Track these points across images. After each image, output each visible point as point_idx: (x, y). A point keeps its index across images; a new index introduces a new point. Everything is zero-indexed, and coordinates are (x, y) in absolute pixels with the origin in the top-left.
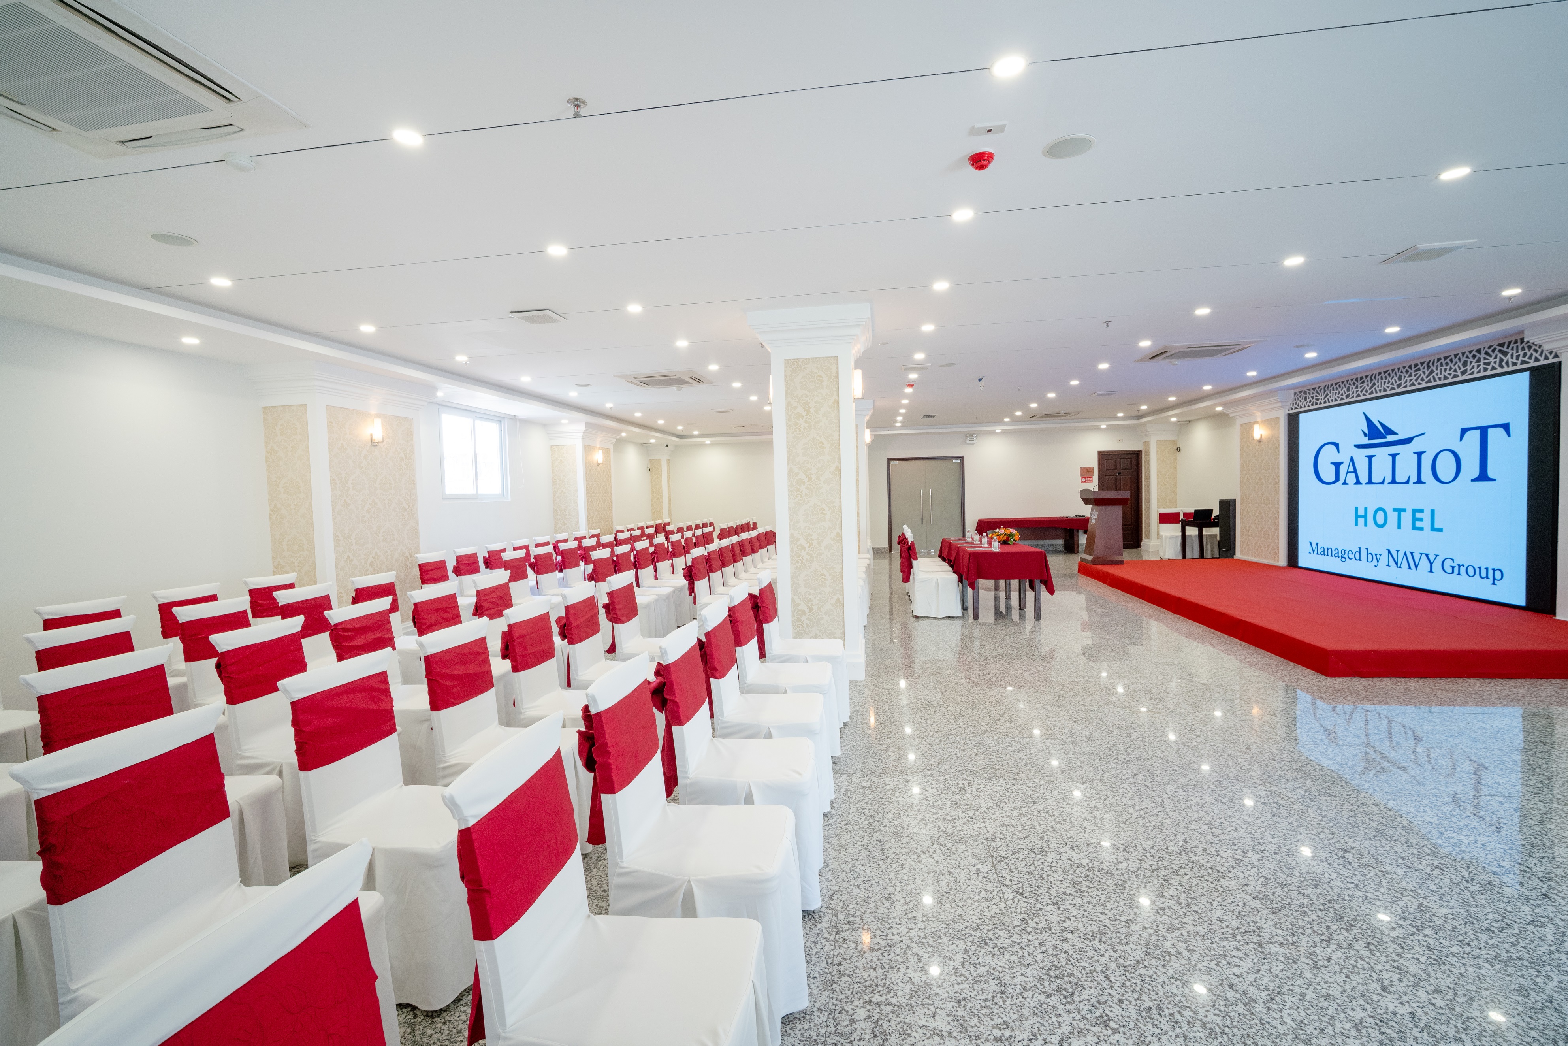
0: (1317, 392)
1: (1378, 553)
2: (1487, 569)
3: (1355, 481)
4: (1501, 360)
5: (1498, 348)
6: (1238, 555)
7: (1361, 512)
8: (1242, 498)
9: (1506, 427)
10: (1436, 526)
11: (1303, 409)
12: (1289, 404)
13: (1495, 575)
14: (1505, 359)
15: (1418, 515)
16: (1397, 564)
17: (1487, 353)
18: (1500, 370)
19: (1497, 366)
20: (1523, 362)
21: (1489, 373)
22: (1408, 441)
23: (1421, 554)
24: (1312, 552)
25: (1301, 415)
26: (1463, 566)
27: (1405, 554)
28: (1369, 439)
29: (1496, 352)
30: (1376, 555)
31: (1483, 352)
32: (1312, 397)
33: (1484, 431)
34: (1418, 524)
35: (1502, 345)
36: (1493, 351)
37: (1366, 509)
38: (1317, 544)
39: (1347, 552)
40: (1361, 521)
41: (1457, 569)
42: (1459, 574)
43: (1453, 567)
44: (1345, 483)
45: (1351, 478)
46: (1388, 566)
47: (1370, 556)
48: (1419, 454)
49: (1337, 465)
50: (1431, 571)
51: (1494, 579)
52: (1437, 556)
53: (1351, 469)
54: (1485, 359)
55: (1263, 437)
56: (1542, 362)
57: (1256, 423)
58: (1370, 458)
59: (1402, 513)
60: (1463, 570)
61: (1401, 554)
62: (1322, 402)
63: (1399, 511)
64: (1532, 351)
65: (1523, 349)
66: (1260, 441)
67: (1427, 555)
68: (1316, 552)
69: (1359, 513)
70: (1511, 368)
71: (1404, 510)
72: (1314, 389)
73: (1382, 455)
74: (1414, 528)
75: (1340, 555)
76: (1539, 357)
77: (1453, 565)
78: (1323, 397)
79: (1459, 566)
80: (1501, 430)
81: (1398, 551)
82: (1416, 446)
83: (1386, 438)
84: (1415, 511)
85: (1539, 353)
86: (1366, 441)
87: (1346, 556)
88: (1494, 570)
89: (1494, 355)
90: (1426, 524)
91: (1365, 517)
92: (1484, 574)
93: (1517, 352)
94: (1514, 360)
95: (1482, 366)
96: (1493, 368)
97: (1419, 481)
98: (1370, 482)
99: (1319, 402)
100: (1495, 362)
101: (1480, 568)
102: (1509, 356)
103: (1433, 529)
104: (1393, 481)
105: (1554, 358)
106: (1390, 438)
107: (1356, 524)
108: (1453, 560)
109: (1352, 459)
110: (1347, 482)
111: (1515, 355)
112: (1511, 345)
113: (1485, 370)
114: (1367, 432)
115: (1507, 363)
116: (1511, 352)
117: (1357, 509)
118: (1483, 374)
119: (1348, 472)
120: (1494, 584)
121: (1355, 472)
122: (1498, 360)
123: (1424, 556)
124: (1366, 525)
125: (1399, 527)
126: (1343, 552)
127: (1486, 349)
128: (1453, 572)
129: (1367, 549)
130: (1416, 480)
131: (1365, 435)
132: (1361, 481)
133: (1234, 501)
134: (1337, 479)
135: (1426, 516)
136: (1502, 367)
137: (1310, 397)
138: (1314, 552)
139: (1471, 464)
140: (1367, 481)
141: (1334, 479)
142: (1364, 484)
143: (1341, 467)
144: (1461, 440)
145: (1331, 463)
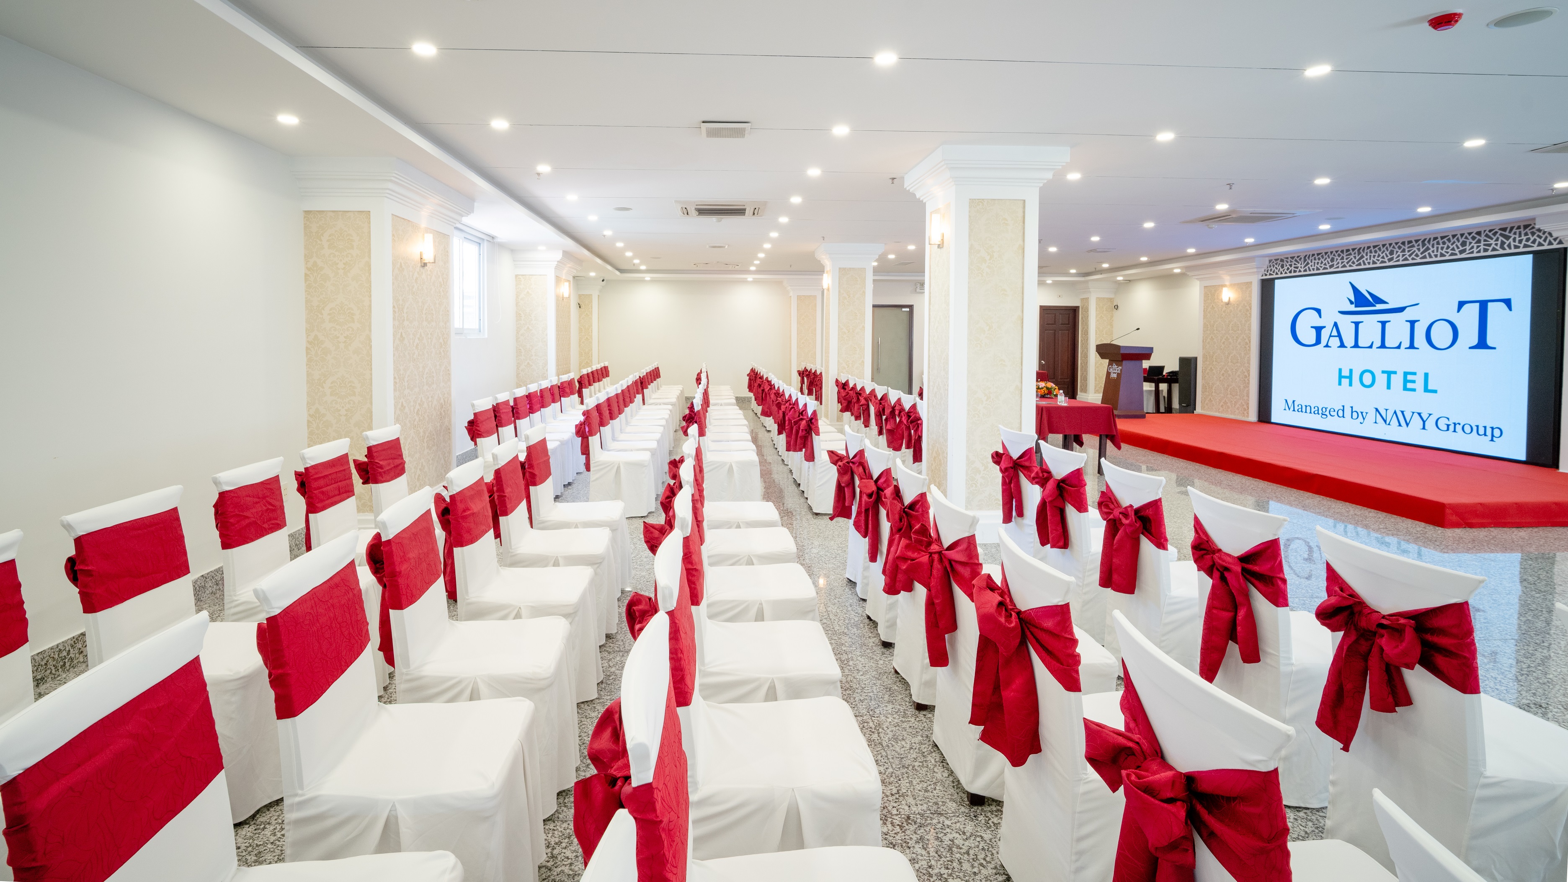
0: (1296, 261)
1: (1364, 411)
2: (1485, 427)
3: (1339, 344)
4: (1503, 243)
5: (1500, 232)
6: (1199, 410)
7: (1345, 373)
8: (1205, 357)
9: (1508, 302)
10: (1430, 388)
11: (1279, 276)
12: (1263, 270)
13: (1494, 433)
14: (1507, 242)
15: (1410, 377)
16: (1385, 421)
17: (1487, 236)
18: (1501, 252)
19: (1498, 248)
20: (1525, 246)
21: (1489, 253)
22: (1401, 310)
23: (1413, 413)
24: (1287, 408)
25: (1276, 281)
26: (1459, 424)
27: (1395, 412)
28: (1356, 307)
29: (1498, 235)
30: (1362, 413)
31: (1483, 235)
32: (1291, 266)
33: (1483, 306)
34: (1409, 385)
35: (1504, 229)
36: (1495, 234)
37: (1351, 371)
38: (1294, 401)
39: (1328, 410)
40: (1345, 382)
41: (1452, 427)
42: (1455, 431)
43: (1448, 426)
44: (1327, 346)
45: (1335, 342)
46: (1376, 423)
47: (1355, 415)
48: (1412, 323)
49: (1319, 330)
50: (1424, 428)
51: (1493, 436)
52: (1430, 415)
53: (1335, 333)
54: (1485, 241)
55: (1231, 300)
56: (1546, 247)
57: (1225, 286)
58: (1357, 324)
59: (1392, 375)
60: (1459, 428)
61: (1390, 413)
62: (1302, 270)
63: (1389, 374)
64: (1535, 237)
65: (1526, 234)
66: (1228, 304)
67: (1419, 414)
68: (1292, 409)
69: (1343, 374)
70: (1513, 251)
71: (1395, 373)
72: (1292, 258)
73: (1370, 322)
74: (1405, 388)
75: (1320, 412)
76: (1543, 243)
77: (1448, 423)
78: (1303, 266)
79: (1455, 424)
80: (1503, 305)
81: (1387, 410)
82: (1409, 314)
83: (1375, 306)
84: (1406, 374)
85: (1543, 239)
86: (1352, 308)
87: (1327, 413)
88: (1492, 428)
89: (1495, 238)
90: (1419, 385)
91: (1350, 377)
92: (1481, 431)
93: (1520, 236)
94: (1517, 244)
95: (1482, 247)
96: (1494, 249)
97: (1412, 346)
98: (1356, 345)
99: (1298, 270)
100: (1496, 244)
101: (1477, 426)
102: (1511, 240)
103: (1426, 390)
104: (1383, 346)
105: (1558, 244)
106: (1379, 307)
107: (1340, 384)
108: (1448, 419)
109: (1336, 324)
110: (1329, 345)
111: (1517, 239)
112: (1514, 230)
113: (1486, 250)
114: (1353, 300)
115: (1509, 246)
116: (1513, 236)
117: (1340, 370)
118: (1482, 254)
119: (1331, 336)
120: (1492, 440)
121: (1339, 335)
122: (1499, 242)
123: (1416, 415)
124: (1351, 385)
125: (1389, 387)
126: (1324, 410)
127: (1487, 232)
128: (1448, 429)
129: (1352, 407)
130: (1408, 346)
131: (1351, 303)
132: (1346, 345)
133: (1196, 359)
134: (1318, 341)
135: (1420, 379)
136: (1504, 249)
137: (1287, 264)
138: (1289, 409)
139: (1469, 334)
140: (1353, 344)
141: (1314, 342)
142: (1349, 347)
143: (1323, 331)
144: (1458, 311)
145: (1312, 327)
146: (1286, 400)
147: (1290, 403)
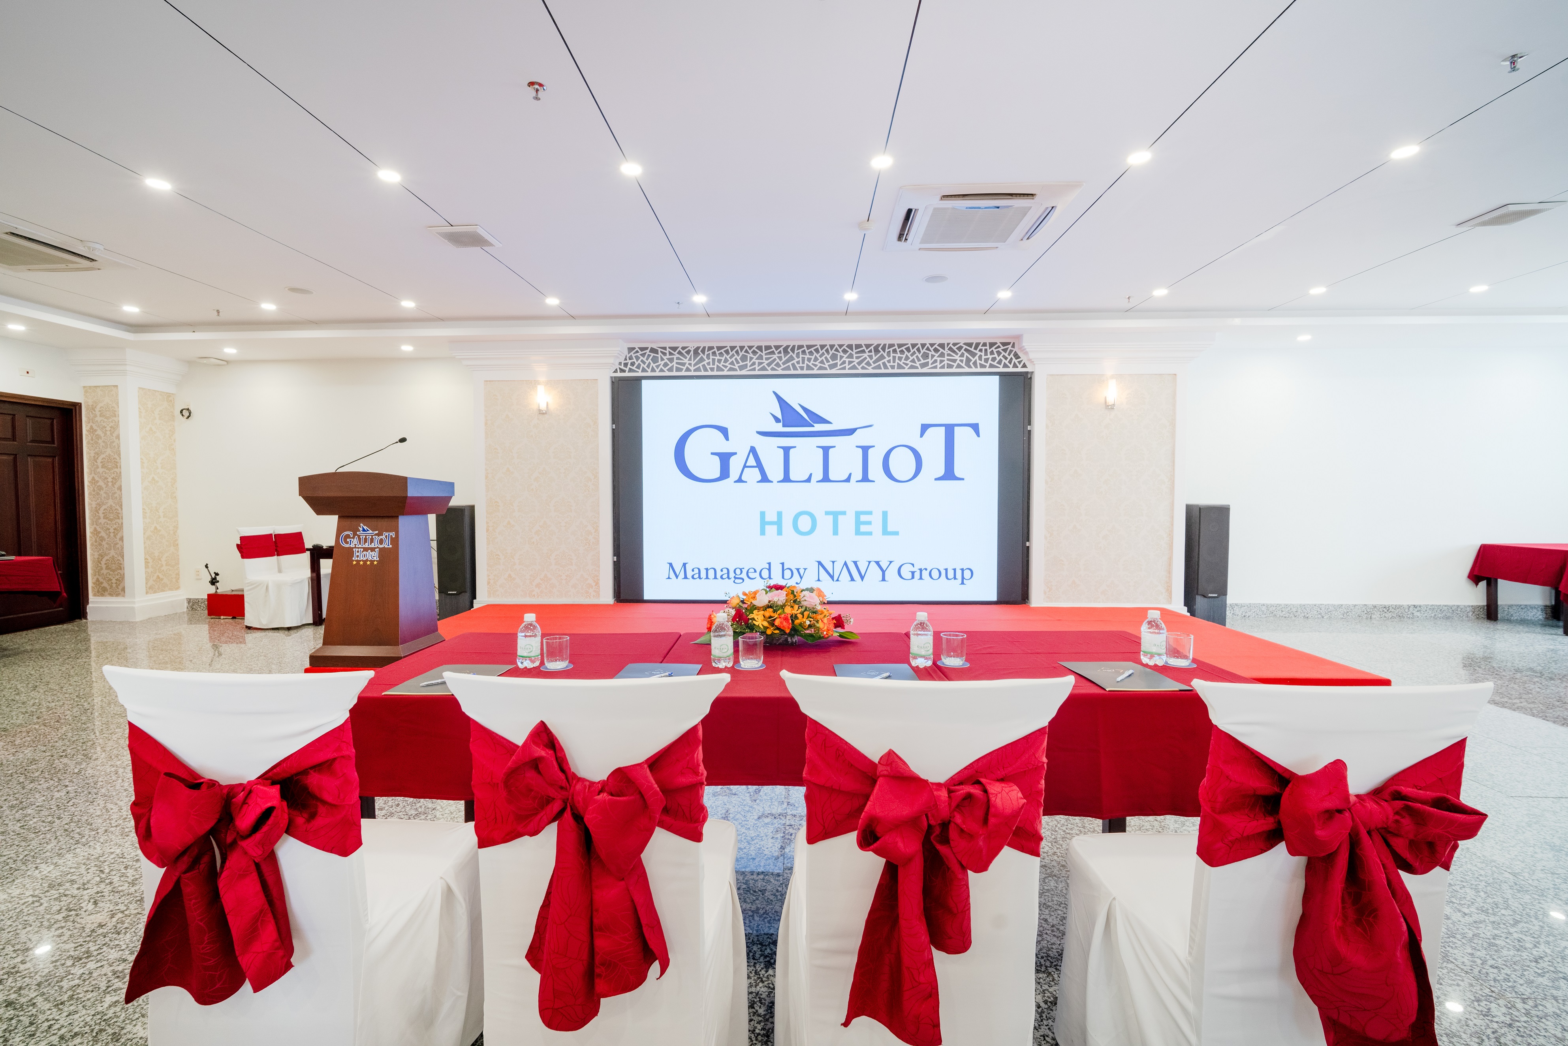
0: (680, 353)
1: (801, 567)
2: (955, 570)
3: (759, 478)
4: (968, 360)
5: (965, 347)
7: (771, 517)
8: (490, 503)
9: (975, 428)
10: (890, 529)
11: (650, 374)
12: (618, 362)
13: (964, 575)
14: (973, 360)
15: (863, 518)
16: (832, 577)
17: (950, 349)
18: (967, 370)
19: (964, 364)
20: (991, 366)
22: (850, 432)
23: (870, 562)
24: (673, 576)
25: (644, 382)
26: (926, 569)
27: (845, 564)
28: (784, 426)
29: (963, 350)
30: (798, 570)
31: (946, 348)
32: (671, 360)
33: (950, 430)
34: (863, 528)
35: (972, 344)
36: (960, 348)
37: (780, 514)
39: (745, 572)
40: (771, 530)
41: (918, 574)
42: (921, 578)
43: (913, 573)
44: (740, 480)
45: (753, 475)
46: (819, 580)
48: (865, 450)
49: (725, 458)
50: (884, 579)
51: (963, 578)
52: (891, 562)
53: (752, 461)
54: (946, 355)
55: (552, 408)
56: (1011, 369)
58: (787, 450)
59: (840, 517)
60: (925, 574)
61: (838, 566)
62: (692, 368)
63: (835, 515)
64: (1003, 357)
65: (992, 353)
66: (544, 412)
67: (877, 563)
69: (768, 520)
70: (979, 370)
71: (844, 513)
72: (674, 349)
73: (807, 445)
74: (858, 532)
75: (732, 575)
76: (1011, 365)
77: (913, 570)
78: (693, 363)
79: (921, 570)
80: (970, 430)
81: (833, 562)
82: (860, 438)
83: (812, 426)
84: (858, 514)
85: (1011, 360)
86: (779, 427)
87: (744, 575)
88: (962, 570)
89: (960, 353)
90: (876, 527)
91: (779, 523)
92: (951, 575)
93: (986, 354)
94: (983, 362)
95: (945, 362)
96: (959, 366)
97: (865, 478)
98: (787, 479)
99: (684, 368)
100: (962, 360)
101: (946, 570)
102: (977, 357)
103: (885, 532)
104: (826, 478)
105: (1025, 367)
106: (820, 428)
107: (763, 532)
108: (913, 565)
109: (753, 450)
110: (744, 479)
111: (984, 357)
112: (980, 347)
113: (950, 366)
114: (780, 416)
115: (975, 363)
116: (979, 353)
117: (763, 514)
118: (946, 370)
119: (745, 466)
120: (963, 583)
121: (759, 465)
122: (964, 359)
123: (873, 564)
124: (780, 532)
125: (836, 532)
126: (738, 571)
127: (951, 345)
128: (913, 577)
129: (783, 564)
130: (860, 478)
131: (777, 420)
132: (770, 478)
133: (472, 507)
134: (725, 475)
135: (876, 520)
136: (972, 367)
137: (665, 358)
138: (677, 577)
139: (934, 464)
140: (782, 478)
141: (718, 475)
142: (775, 481)
143: (733, 460)
144: (922, 436)
145: (712, 454)
146: (671, 565)
147: (678, 568)
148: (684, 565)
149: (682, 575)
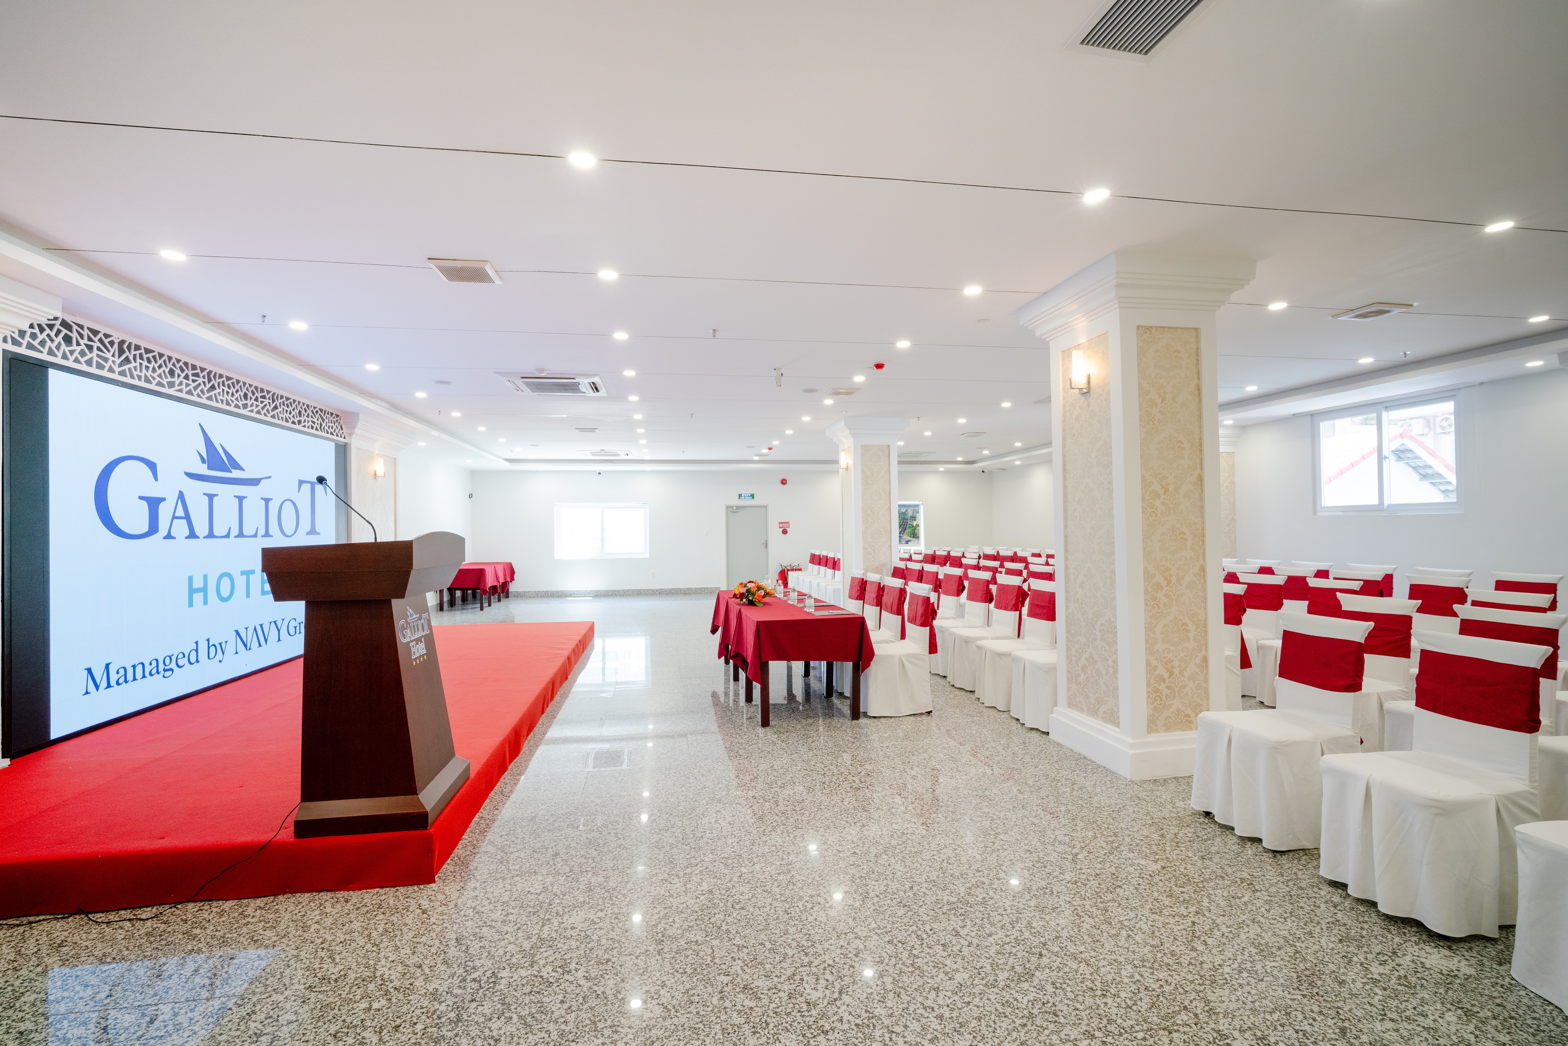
0: (101, 341)
1: (223, 641)
3: (187, 533)
4: (321, 425)
5: (319, 412)
7: (198, 583)
11: (60, 361)
16: (246, 646)
17: (312, 411)
18: (320, 433)
20: (331, 433)
21: (316, 432)
22: (255, 482)
23: (270, 623)
25: (52, 371)
27: (255, 629)
28: (208, 469)
30: (221, 644)
32: (90, 348)
33: (312, 485)
35: (321, 410)
36: (316, 412)
37: (205, 577)
39: (174, 658)
40: (198, 597)
41: (298, 628)
43: (295, 628)
44: (169, 536)
45: (181, 528)
47: (212, 649)
48: (267, 501)
49: (154, 503)
50: (279, 640)
52: (283, 620)
53: (180, 512)
56: (341, 439)
58: (210, 497)
59: (251, 576)
61: (250, 631)
62: (116, 369)
63: (247, 574)
64: (336, 426)
65: (332, 422)
67: (275, 622)
69: (195, 586)
70: (326, 435)
71: (253, 572)
72: (95, 333)
73: (226, 494)
75: (161, 667)
76: (339, 434)
78: (118, 361)
81: (247, 628)
82: (262, 489)
83: (231, 472)
85: (339, 430)
86: (203, 469)
87: (173, 666)
89: (317, 417)
91: (204, 590)
93: (329, 422)
94: (327, 429)
95: (311, 423)
96: (316, 429)
97: (266, 534)
98: (211, 535)
99: (107, 366)
102: (325, 423)
106: (235, 474)
107: (191, 605)
108: (295, 619)
109: (181, 496)
110: (172, 534)
112: (326, 414)
113: (313, 428)
114: (205, 456)
115: (324, 429)
116: (326, 420)
117: (191, 579)
119: (174, 517)
121: (187, 517)
122: (319, 423)
123: (273, 625)
124: (206, 602)
125: (248, 596)
126: (167, 661)
127: (312, 408)
128: (295, 633)
129: (208, 640)
130: (263, 533)
131: (203, 461)
132: (197, 534)
134: (153, 529)
137: (81, 342)
138: (97, 687)
139: (306, 519)
140: (206, 533)
141: (145, 529)
142: (201, 537)
143: (162, 507)
144: (299, 491)
145: (140, 498)
146: (89, 671)
147: (98, 673)
148: (107, 666)
149: (104, 684)
